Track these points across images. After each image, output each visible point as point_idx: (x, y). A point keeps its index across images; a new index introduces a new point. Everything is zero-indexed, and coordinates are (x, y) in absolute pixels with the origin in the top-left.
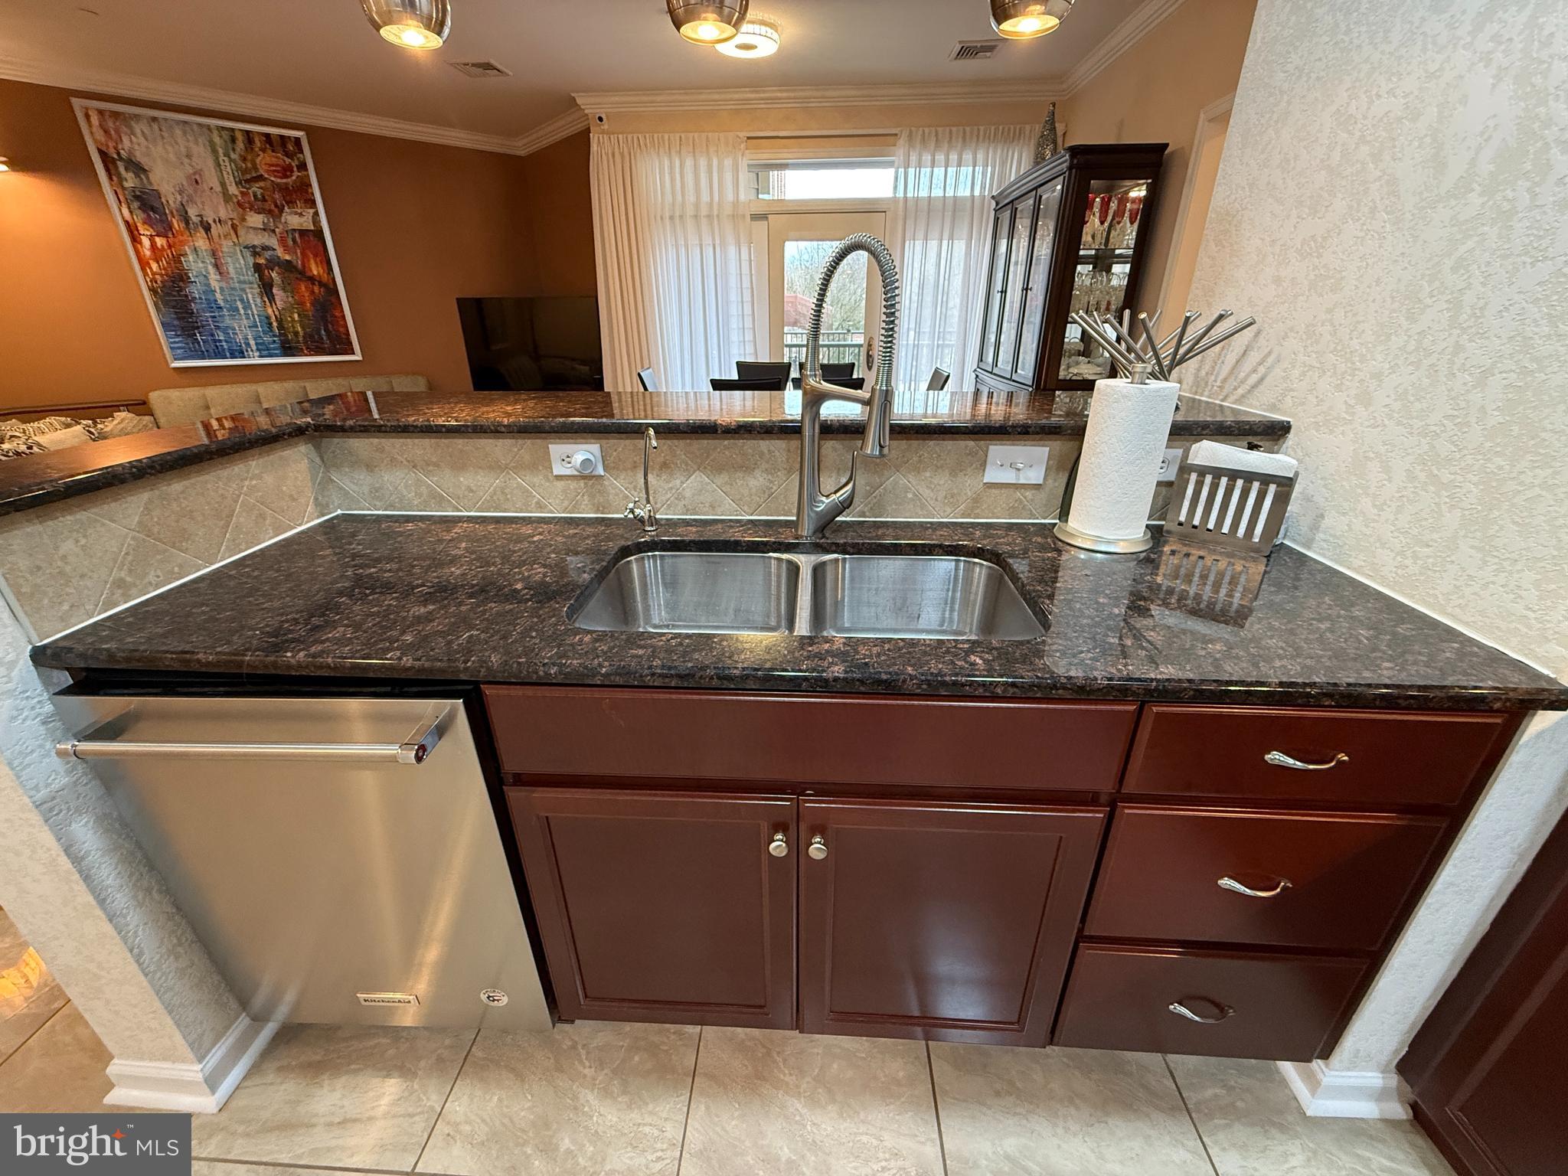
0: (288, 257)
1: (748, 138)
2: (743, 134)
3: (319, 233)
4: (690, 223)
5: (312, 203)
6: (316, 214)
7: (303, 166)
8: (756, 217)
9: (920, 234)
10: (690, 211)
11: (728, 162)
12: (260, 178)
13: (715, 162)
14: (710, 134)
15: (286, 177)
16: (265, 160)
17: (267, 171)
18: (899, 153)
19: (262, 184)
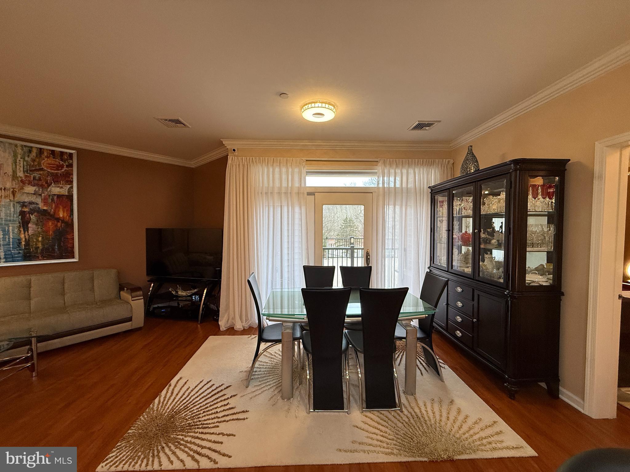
0: (45, 208)
1: (307, 160)
2: (305, 159)
3: (70, 197)
4: (276, 196)
5: (71, 182)
6: (72, 187)
7: (71, 166)
8: (309, 194)
9: (392, 202)
10: (276, 190)
11: (296, 170)
12: (42, 169)
13: (290, 170)
14: (288, 158)
15: (58, 170)
16: (45, 163)
17: (47, 167)
18: (379, 169)
19: (41, 172)
